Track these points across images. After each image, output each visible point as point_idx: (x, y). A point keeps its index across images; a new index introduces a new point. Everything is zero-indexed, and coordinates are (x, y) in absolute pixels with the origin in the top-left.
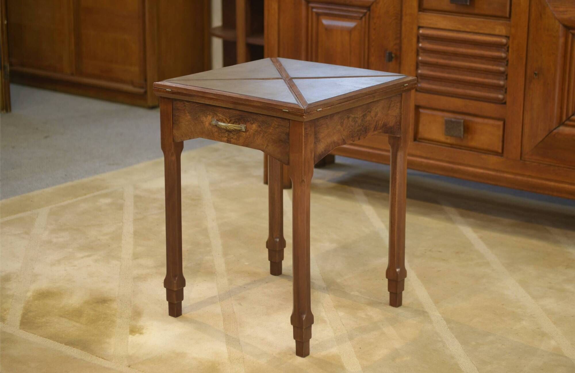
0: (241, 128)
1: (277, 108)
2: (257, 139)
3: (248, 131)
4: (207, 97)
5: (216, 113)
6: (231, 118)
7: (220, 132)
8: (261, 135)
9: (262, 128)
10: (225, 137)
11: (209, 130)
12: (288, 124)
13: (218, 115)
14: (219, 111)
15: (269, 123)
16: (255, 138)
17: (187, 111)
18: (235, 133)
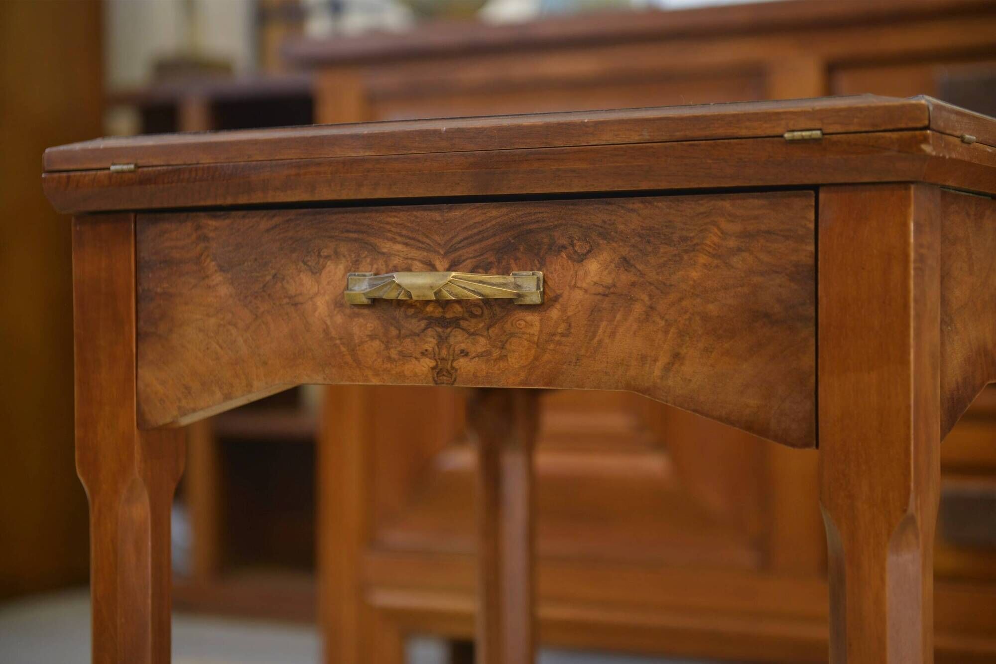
0: (518, 286)
1: (744, 132)
2: (613, 334)
3: (556, 299)
5: (372, 240)
6: (456, 250)
7: (394, 332)
8: (638, 309)
10: (424, 354)
11: (333, 333)
12: (812, 216)
13: (385, 250)
14: (388, 227)
15: (685, 233)
16: (600, 331)
17: (213, 263)
18: (481, 325)
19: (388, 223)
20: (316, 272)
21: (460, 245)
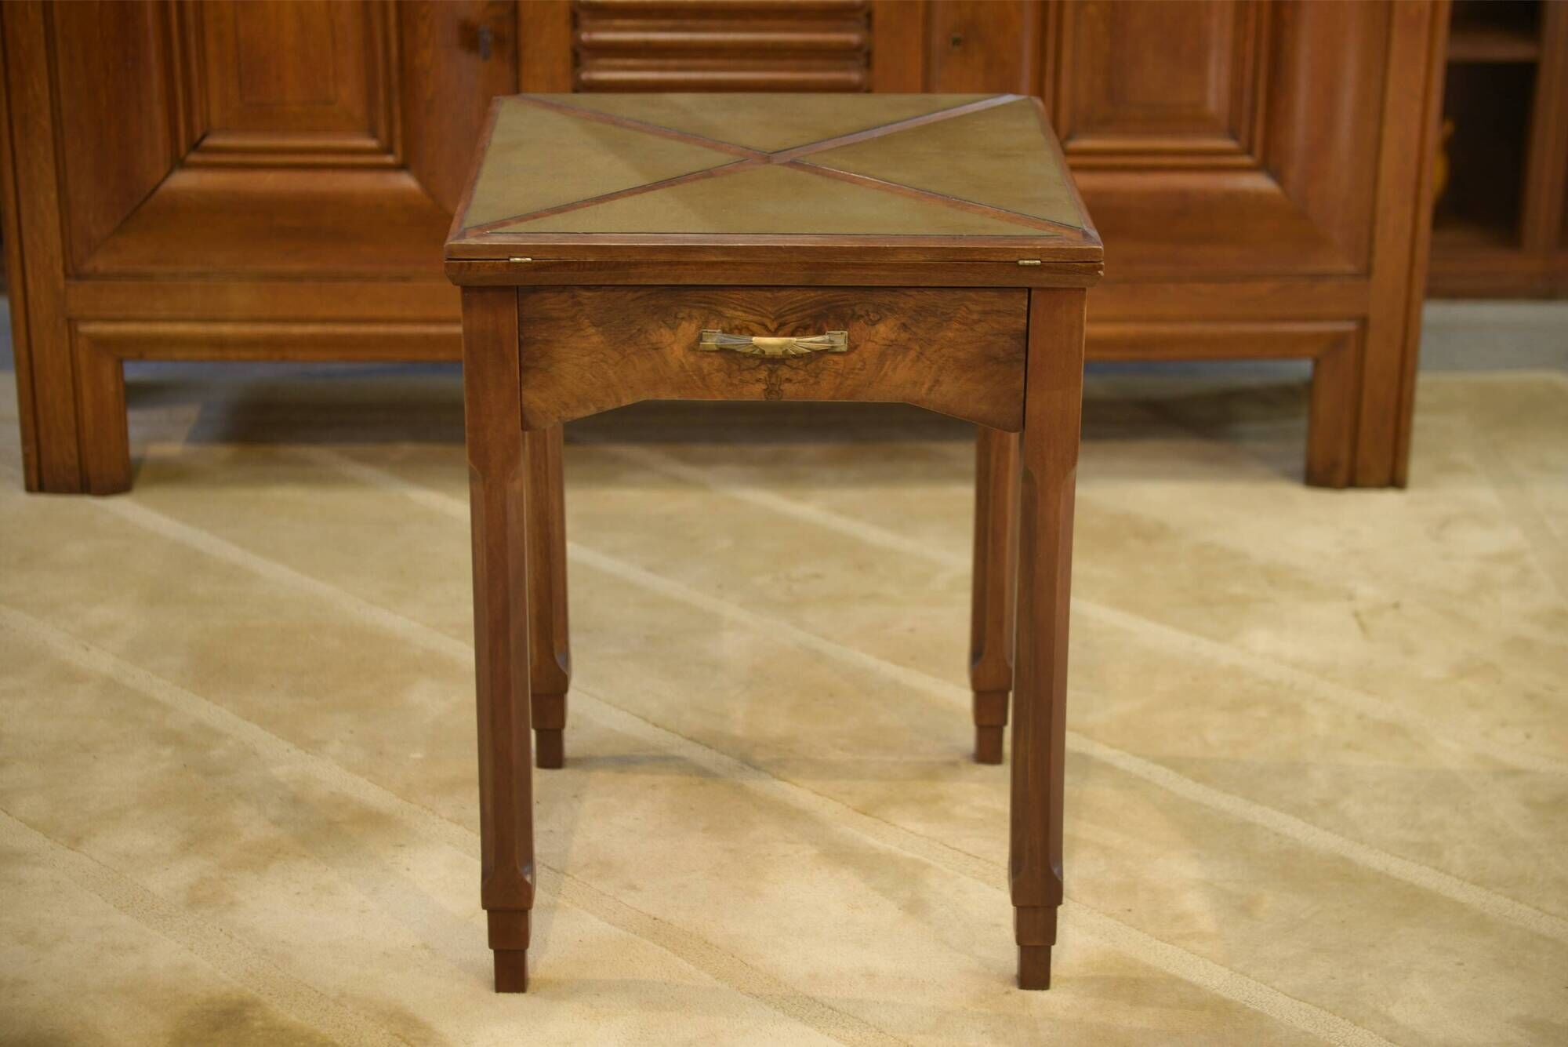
0: (831, 341)
1: (993, 259)
2: (895, 369)
3: (857, 348)
4: (696, 263)
5: (720, 308)
6: (783, 316)
7: (735, 367)
8: (912, 354)
9: (914, 329)
10: (758, 381)
11: (687, 367)
12: (1026, 303)
13: (728, 315)
14: (731, 300)
15: (945, 310)
16: (886, 367)
17: (587, 321)
18: (801, 363)
19: (731, 298)
20: (673, 328)
21: (787, 313)
